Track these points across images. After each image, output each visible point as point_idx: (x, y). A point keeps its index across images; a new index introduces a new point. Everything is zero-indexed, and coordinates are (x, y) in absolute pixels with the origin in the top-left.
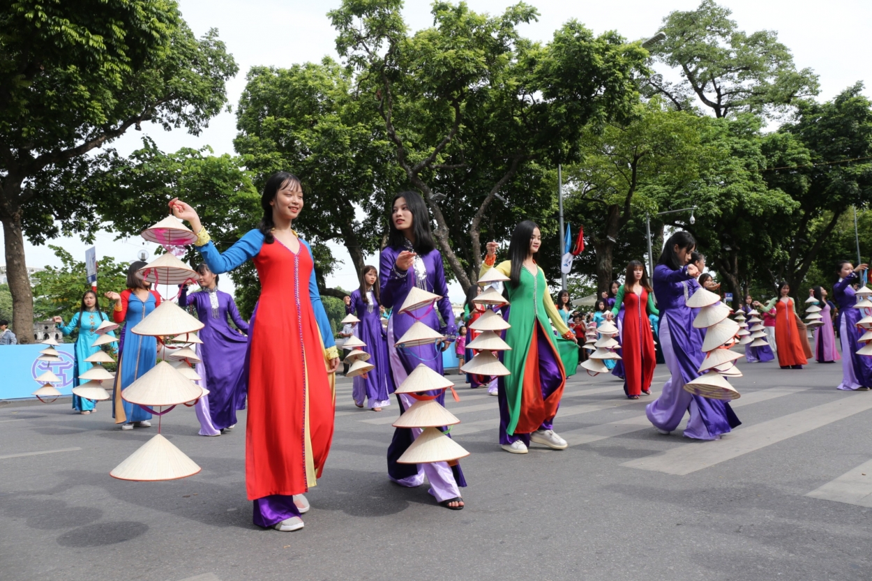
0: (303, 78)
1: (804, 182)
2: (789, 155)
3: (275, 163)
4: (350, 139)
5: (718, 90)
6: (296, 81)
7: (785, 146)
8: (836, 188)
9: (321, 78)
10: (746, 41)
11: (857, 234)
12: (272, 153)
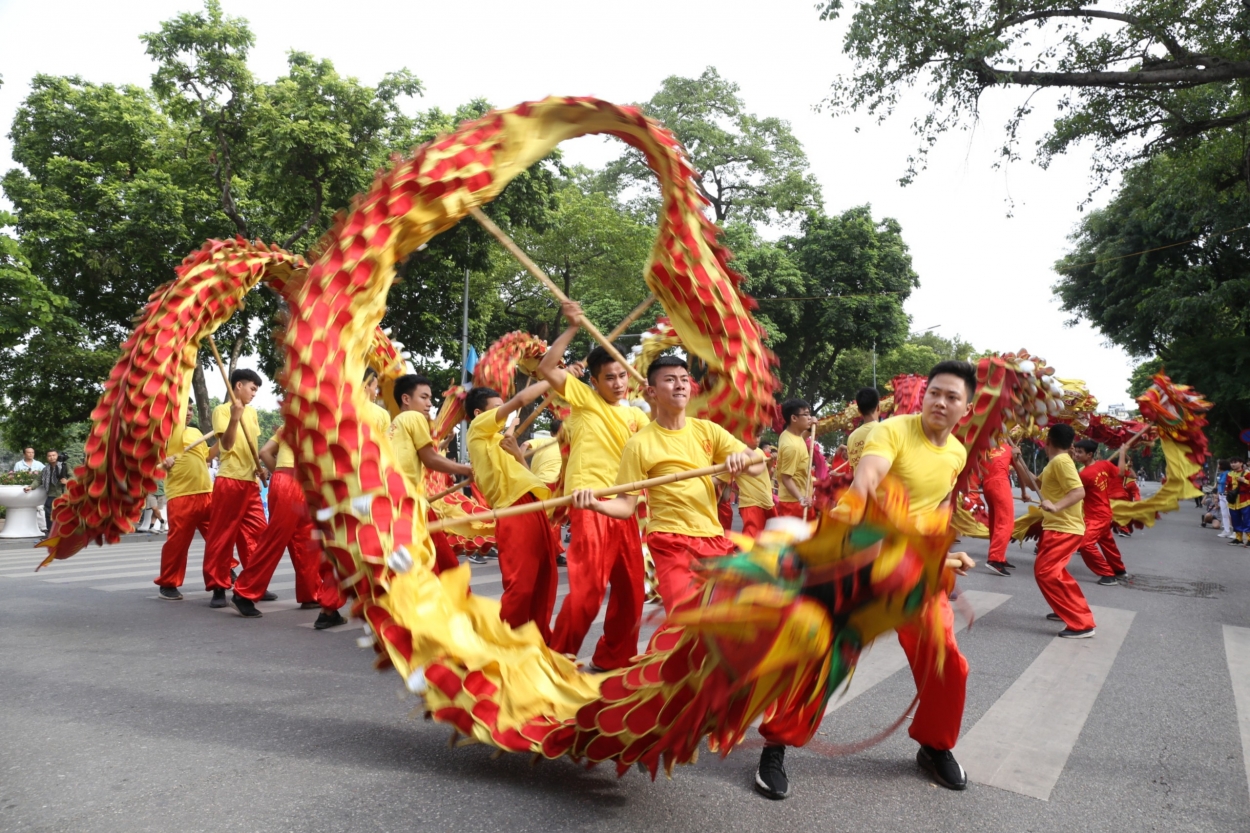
0: (117, 108)
1: (795, 311)
2: (778, 276)
3: (65, 227)
4: (184, 206)
5: (718, 182)
6: (105, 110)
7: (775, 264)
8: (830, 321)
9: (147, 112)
10: (758, 125)
11: (875, 376)
12: (61, 211)
